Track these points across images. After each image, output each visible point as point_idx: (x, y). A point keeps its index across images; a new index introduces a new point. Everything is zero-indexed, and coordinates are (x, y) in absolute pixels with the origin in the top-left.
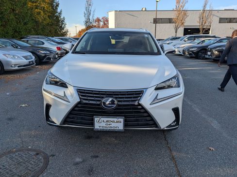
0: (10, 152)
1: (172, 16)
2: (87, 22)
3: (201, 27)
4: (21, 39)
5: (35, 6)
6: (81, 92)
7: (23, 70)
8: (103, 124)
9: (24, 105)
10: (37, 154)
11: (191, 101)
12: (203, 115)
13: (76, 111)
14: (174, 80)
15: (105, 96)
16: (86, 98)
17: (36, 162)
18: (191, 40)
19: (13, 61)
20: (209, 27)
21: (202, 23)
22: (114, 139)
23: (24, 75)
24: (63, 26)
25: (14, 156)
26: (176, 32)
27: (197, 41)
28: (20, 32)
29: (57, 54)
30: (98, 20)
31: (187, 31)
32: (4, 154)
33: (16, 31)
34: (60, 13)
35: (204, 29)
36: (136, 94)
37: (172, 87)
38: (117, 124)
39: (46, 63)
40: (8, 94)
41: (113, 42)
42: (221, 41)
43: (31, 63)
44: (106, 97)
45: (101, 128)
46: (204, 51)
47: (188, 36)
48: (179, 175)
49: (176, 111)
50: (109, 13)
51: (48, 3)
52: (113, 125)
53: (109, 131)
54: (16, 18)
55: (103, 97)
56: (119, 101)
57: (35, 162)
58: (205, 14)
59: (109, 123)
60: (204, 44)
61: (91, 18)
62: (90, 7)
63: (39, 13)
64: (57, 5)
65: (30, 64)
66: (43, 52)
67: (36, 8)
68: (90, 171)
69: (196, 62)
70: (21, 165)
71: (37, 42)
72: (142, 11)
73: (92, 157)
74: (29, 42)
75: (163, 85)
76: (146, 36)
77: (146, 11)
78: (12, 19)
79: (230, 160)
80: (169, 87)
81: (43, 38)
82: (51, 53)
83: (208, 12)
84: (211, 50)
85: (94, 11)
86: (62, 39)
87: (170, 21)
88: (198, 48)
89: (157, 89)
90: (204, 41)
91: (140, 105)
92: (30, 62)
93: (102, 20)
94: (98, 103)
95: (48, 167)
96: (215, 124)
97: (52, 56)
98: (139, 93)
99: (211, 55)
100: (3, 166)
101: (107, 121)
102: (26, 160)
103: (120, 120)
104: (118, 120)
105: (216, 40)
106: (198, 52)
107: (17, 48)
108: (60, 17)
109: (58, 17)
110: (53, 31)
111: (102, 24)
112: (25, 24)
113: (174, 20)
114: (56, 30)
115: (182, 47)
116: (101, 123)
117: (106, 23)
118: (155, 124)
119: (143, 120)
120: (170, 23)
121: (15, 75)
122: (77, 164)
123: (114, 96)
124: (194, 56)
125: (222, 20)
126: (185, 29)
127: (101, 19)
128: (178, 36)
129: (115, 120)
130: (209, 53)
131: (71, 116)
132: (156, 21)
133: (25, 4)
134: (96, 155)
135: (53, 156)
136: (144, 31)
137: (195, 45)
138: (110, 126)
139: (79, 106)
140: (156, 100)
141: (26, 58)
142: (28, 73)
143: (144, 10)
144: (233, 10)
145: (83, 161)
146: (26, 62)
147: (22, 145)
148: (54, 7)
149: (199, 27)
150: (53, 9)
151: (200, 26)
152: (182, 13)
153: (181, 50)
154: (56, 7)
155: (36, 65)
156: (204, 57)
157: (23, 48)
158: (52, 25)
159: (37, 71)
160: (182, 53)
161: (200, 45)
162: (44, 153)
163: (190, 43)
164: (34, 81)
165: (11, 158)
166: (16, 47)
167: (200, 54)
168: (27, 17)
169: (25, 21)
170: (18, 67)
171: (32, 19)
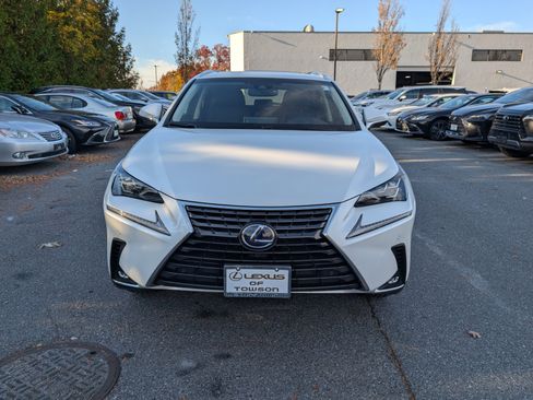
0: (30, 350)
1: (371, 44)
2: (181, 56)
3: (433, 70)
4: (32, 93)
5: (63, 17)
6: (195, 212)
7: (39, 164)
8: (245, 283)
9: (49, 245)
10: (92, 353)
11: (422, 231)
12: (451, 263)
13: (184, 253)
14: (393, 185)
15: (248, 220)
16: (206, 225)
17: (93, 370)
18: (413, 97)
19: (19, 144)
20: (450, 70)
21: (436, 60)
22: (261, 317)
23: (42, 176)
24: (127, 64)
25: (40, 357)
26: (380, 81)
27: (426, 100)
28: (28, 77)
29: (117, 128)
30: (205, 52)
31: (403, 79)
32: (17, 355)
33: (19, 76)
34: (120, 36)
35: (440, 73)
36: (316, 216)
37: (391, 200)
38: (275, 281)
39: (92, 149)
40: (10, 219)
41: (250, 101)
42: (478, 100)
43: (60, 148)
44: (252, 222)
45: (240, 291)
46: (443, 122)
47: (407, 89)
48: (409, 391)
49: (399, 251)
50: (231, 36)
51: (94, 13)
52: (267, 284)
53: (256, 298)
54: (20, 45)
55: (243, 224)
56: (279, 232)
57: (88, 371)
58: (442, 41)
59: (257, 281)
60: (441, 108)
61: (190, 46)
62: (189, 22)
63: (72, 35)
64: (115, 18)
65: (56, 151)
66: (84, 123)
67: (66, 23)
68: (217, 388)
69: (425, 146)
70: (58, 379)
71: (70, 100)
72: (304, 32)
73: (215, 356)
74: (51, 100)
75: (372, 195)
76: (326, 88)
77: (312, 32)
78: (12, 47)
79: (514, 356)
80: (384, 200)
81: (83, 92)
82: (103, 125)
83: (449, 36)
84: (458, 121)
85: (197, 33)
86: (126, 94)
87: (366, 55)
88: (431, 114)
89: (358, 204)
90: (442, 99)
91: (324, 239)
92: (56, 146)
93: (214, 52)
94: (234, 235)
95: (121, 381)
96: (477, 281)
97: (105, 133)
98: (322, 214)
99: (458, 131)
100: (18, 382)
101: (253, 277)
102: (69, 366)
103: (281, 272)
104: (277, 274)
105: (467, 98)
106: (430, 124)
107: (24, 113)
108: (120, 44)
109: (114, 45)
110: (105, 76)
111: (213, 60)
112: (41, 59)
113: (374, 53)
114: (111, 74)
115: (393, 114)
116: (240, 281)
117: (223, 57)
118: (357, 281)
119: (332, 273)
120: (366, 59)
121: (23, 177)
122: (185, 373)
123: (269, 221)
124: (420, 132)
125: (478, 55)
126: (398, 73)
127: (210, 49)
128: (383, 89)
129: (271, 272)
130: (454, 127)
131: (173, 266)
132: (335, 55)
133: (40, 13)
134: (226, 351)
135: (129, 356)
136: (320, 77)
137: (423, 108)
138: (260, 286)
139: (192, 242)
140: (358, 229)
141: (46, 136)
142: (51, 171)
143: (308, 29)
144: (502, 33)
145: (199, 366)
146: (47, 145)
147: (54, 335)
148: (105, 21)
149: (428, 70)
150: (105, 26)
151: (431, 67)
152: (393, 39)
153: (393, 119)
154: (111, 22)
155: (70, 153)
156: (443, 134)
157: (39, 114)
158: (101, 62)
159: (72, 167)
160: (394, 127)
161: (433, 109)
162: (107, 350)
163: (410, 104)
164: (69, 190)
165: (35, 364)
166: (22, 111)
167: (432, 129)
168: (45, 42)
169: (42, 53)
170: (30, 157)
171: (58, 49)
